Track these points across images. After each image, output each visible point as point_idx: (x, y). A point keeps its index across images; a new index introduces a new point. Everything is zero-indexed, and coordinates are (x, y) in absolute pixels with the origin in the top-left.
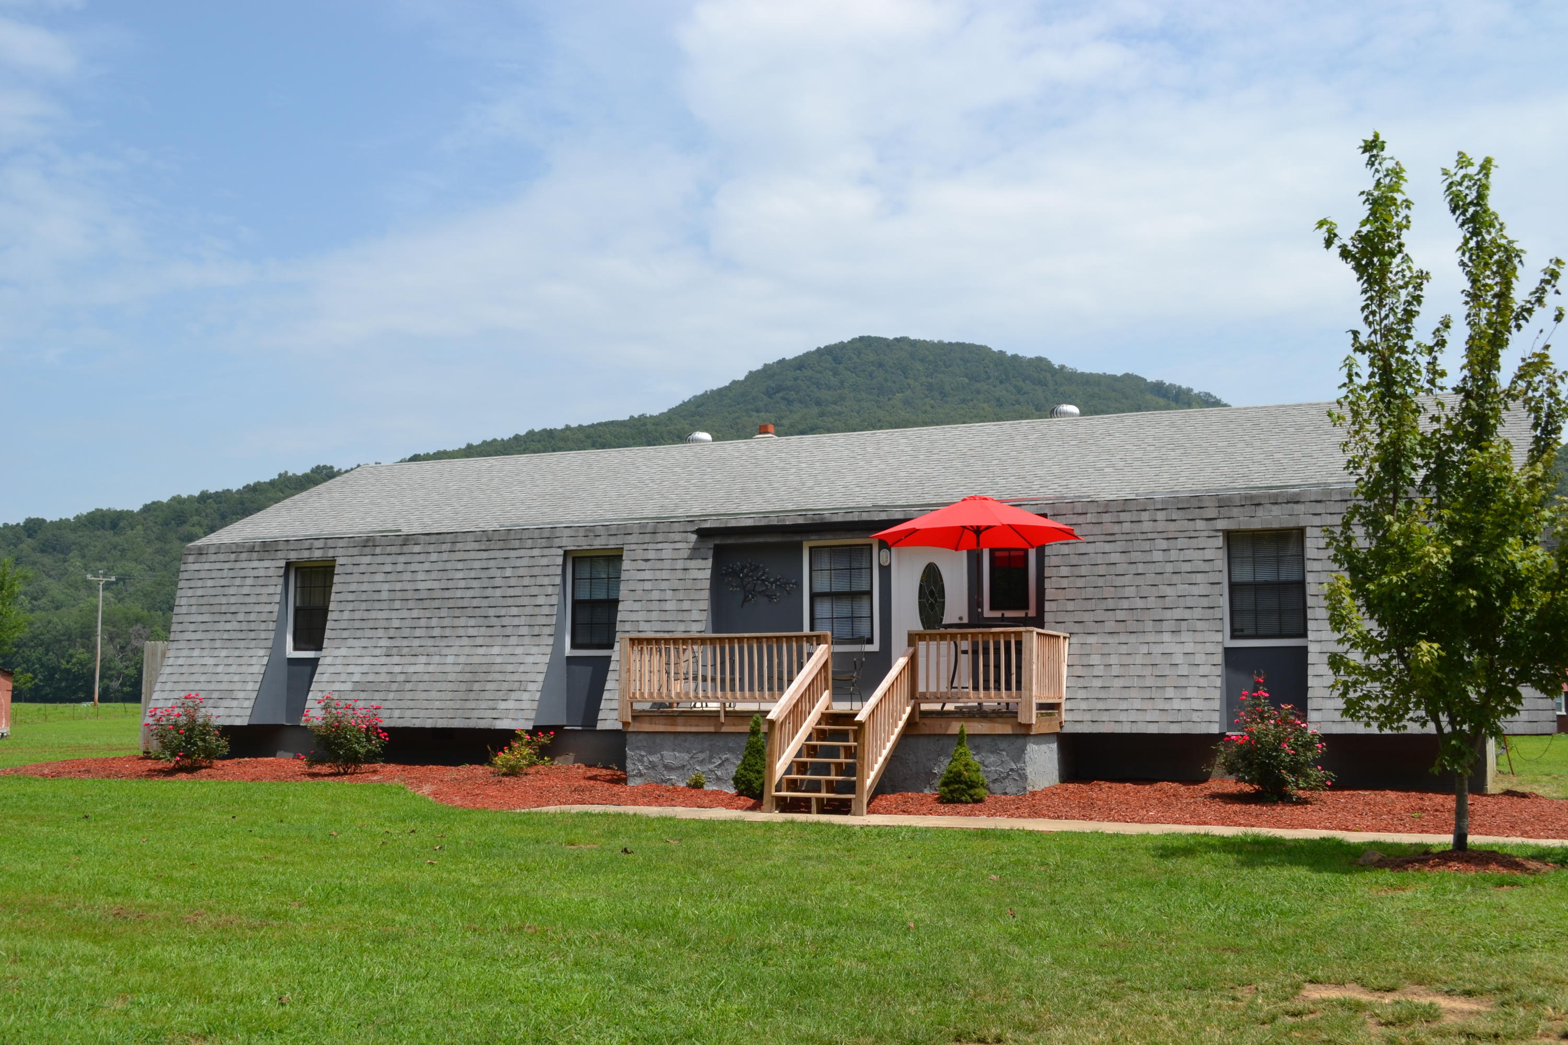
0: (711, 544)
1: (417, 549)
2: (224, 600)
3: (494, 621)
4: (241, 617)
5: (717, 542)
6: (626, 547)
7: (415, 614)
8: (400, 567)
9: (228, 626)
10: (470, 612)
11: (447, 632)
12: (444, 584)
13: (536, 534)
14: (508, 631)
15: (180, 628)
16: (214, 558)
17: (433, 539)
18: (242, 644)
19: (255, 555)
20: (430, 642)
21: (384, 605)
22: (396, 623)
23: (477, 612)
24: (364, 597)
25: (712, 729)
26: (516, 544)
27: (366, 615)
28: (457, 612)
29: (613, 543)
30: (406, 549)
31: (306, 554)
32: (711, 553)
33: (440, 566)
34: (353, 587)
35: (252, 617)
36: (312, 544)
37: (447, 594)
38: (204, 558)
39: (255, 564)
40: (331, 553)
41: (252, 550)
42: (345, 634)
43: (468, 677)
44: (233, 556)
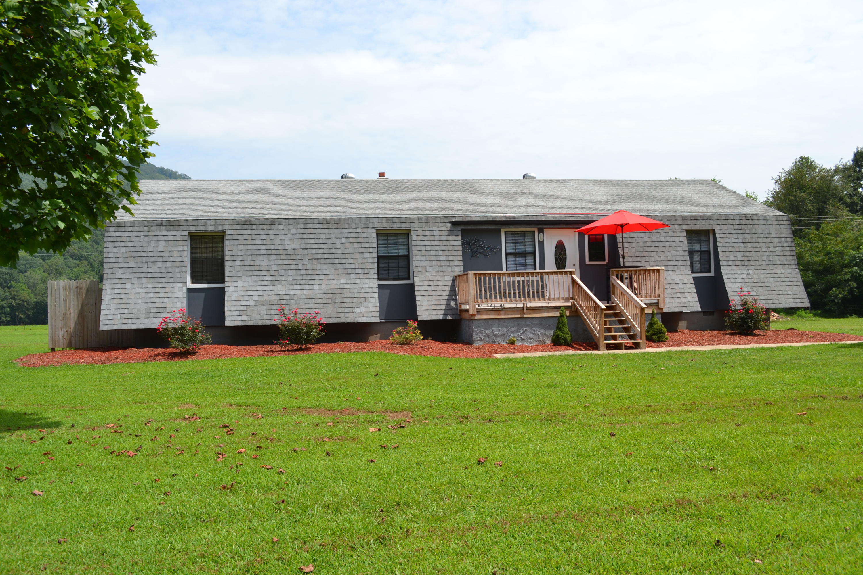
0: (459, 228)
1: (281, 227)
2: (144, 254)
3: (339, 266)
4: (160, 264)
5: (463, 227)
6: (412, 229)
7: (286, 262)
8: (272, 237)
9: (150, 270)
10: (323, 261)
11: (310, 272)
12: (304, 246)
13: (357, 221)
14: (349, 271)
15: (111, 271)
16: (130, 229)
17: (291, 222)
18: (163, 280)
19: (163, 228)
20: (299, 278)
21: (265, 257)
22: (275, 268)
23: (327, 261)
24: (249, 253)
25: (519, 316)
26: (346, 226)
27: (252, 263)
28: (315, 262)
29: (404, 226)
30: (273, 227)
31: (202, 228)
32: (460, 233)
33: (299, 236)
34: (241, 247)
35: (168, 264)
36: (205, 222)
37: (306, 252)
38: (123, 229)
39: (165, 233)
40: (220, 228)
41: (160, 224)
42: (240, 274)
43: (330, 296)
44: (146, 229)
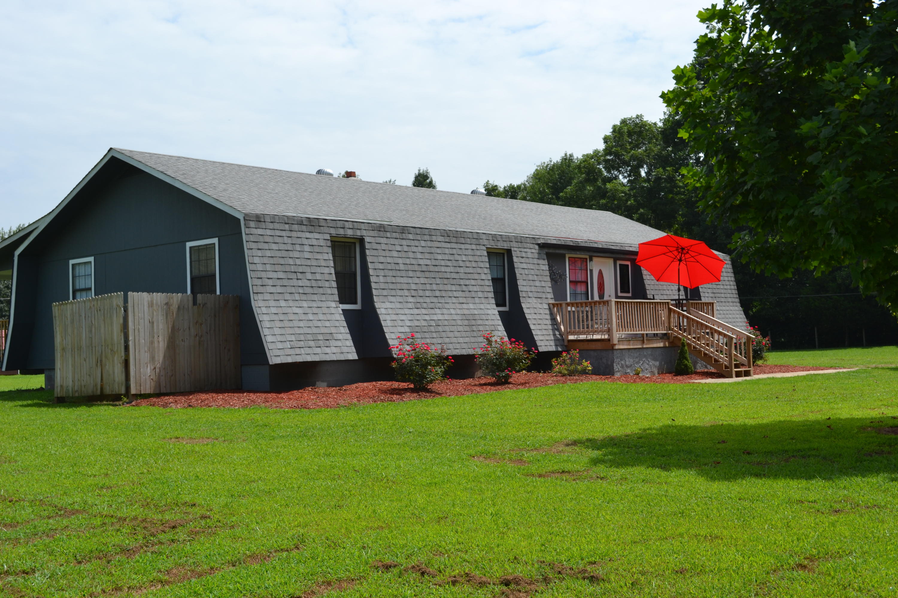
1: (411, 236)
2: (291, 262)
3: (464, 288)
4: (309, 276)
5: (547, 251)
6: (512, 249)
7: (423, 280)
8: (406, 249)
9: (300, 283)
10: (452, 282)
11: (444, 294)
12: (434, 262)
13: (470, 236)
14: (473, 294)
15: (259, 282)
16: (271, 226)
17: (418, 231)
18: (315, 297)
19: (304, 228)
20: (435, 300)
21: (403, 274)
22: (413, 287)
23: (454, 282)
24: (389, 267)
25: (640, 347)
26: (462, 240)
27: (394, 280)
28: (446, 281)
29: (506, 246)
30: (404, 236)
31: (341, 232)
32: (545, 257)
33: (428, 250)
34: (382, 259)
35: (318, 277)
36: (344, 224)
37: (436, 269)
38: (263, 225)
39: (308, 235)
40: (359, 233)
41: (300, 223)
42: (385, 293)
43: (466, 322)
44: (287, 227)
